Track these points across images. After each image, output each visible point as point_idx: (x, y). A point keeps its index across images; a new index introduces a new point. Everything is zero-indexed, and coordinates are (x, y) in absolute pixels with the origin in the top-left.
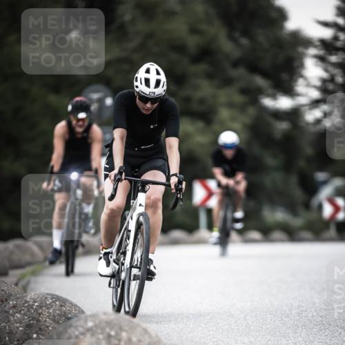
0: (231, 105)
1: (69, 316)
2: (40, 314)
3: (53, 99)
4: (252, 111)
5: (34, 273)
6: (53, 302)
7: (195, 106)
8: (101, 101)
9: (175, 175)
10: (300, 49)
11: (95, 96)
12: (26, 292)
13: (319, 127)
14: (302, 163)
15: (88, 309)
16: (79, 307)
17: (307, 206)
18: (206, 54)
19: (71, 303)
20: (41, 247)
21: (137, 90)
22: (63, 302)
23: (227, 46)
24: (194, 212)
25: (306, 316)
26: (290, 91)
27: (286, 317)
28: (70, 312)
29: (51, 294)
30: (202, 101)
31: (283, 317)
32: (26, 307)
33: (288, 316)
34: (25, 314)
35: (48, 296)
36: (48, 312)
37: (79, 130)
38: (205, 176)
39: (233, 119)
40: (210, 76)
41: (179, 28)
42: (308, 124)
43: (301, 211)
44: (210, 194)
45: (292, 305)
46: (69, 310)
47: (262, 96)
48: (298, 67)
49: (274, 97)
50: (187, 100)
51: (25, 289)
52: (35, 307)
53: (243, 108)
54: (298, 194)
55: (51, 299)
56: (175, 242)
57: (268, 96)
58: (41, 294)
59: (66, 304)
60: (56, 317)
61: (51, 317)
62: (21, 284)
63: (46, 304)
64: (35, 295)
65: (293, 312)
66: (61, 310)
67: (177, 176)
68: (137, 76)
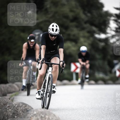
0: (84, 37)
1: (28, 110)
2: (18, 109)
4: (91, 39)
5: (16, 95)
6: (22, 105)
7: (72, 37)
8: (39, 35)
9: (62, 61)
10: (108, 17)
11: (37, 33)
12: (13, 102)
14: (109, 57)
16: (31, 107)
17: (111, 72)
18: (76, 19)
19: (29, 106)
20: (18, 86)
22: (26, 105)
23: (83, 16)
24: (71, 74)
25: (110, 110)
26: (105, 32)
27: (103, 111)
30: (74, 35)
31: (102, 111)
32: (13, 107)
33: (104, 110)
34: (12, 109)
35: (20, 103)
37: (32, 46)
38: (75, 61)
39: (85, 42)
40: (77, 27)
41: (66, 10)
42: (111, 43)
43: (109, 73)
44: (77, 68)
45: (105, 107)
46: (28, 108)
47: (95, 34)
49: (99, 34)
50: (69, 35)
51: (12, 100)
52: (16, 107)
53: (88, 38)
54: (107, 68)
55: (22, 104)
56: (65, 84)
57: (97, 34)
58: (18, 102)
59: (27, 106)
60: (23, 110)
61: (22, 110)
62: (11, 99)
63: (20, 106)
64: (16, 103)
65: (106, 109)
66: (25, 108)
67: (62, 62)
68: (49, 27)
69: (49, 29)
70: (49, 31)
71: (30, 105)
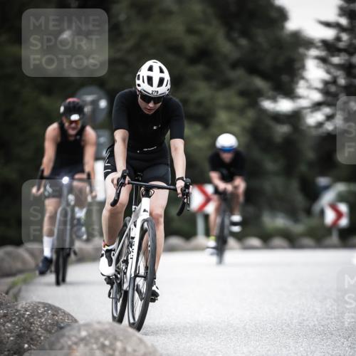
0: (229, 108)
1: (62, 325)
2: (31, 323)
3: (44, 101)
4: (251, 114)
5: (25, 282)
6: (45, 311)
7: (192, 109)
8: (95, 103)
10: (302, 50)
11: (89, 98)
12: (16, 300)
13: (321, 131)
14: (303, 168)
15: (82, 318)
16: (72, 316)
17: (309, 212)
18: (203, 55)
19: (64, 312)
21: (139, 88)
22: (56, 310)
23: (225, 47)
24: (191, 218)
25: (308, 326)
26: (290, 94)
27: (286, 327)
28: (63, 321)
29: (43, 303)
30: (199, 103)
31: (284, 327)
32: (17, 316)
33: (288, 326)
34: (13, 321)
35: (40, 305)
36: (40, 322)
37: (72, 132)
39: (232, 122)
40: (208, 78)
41: (175, 28)
42: (309, 127)
43: (302, 216)
44: (208, 200)
45: (293, 314)
46: (62, 319)
47: (261, 98)
48: (299, 69)
49: (274, 99)
51: (16, 297)
52: (26, 316)
53: (241, 111)
54: (299, 199)
55: (44, 308)
57: (269, 98)
58: (32, 303)
59: (58, 313)
60: (48, 327)
61: (43, 327)
62: (12, 292)
63: (38, 313)
64: (26, 304)
65: (295, 321)
66: (53, 319)
67: (183, 180)
68: (139, 73)
70: (139, 85)
71: (67, 309)
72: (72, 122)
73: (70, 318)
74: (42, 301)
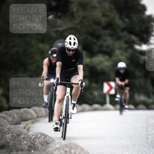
0: (120, 48)
1: (48, 142)
2: (35, 141)
3: (41, 46)
4: (130, 51)
5: (32, 123)
6: (41, 136)
7: (104, 49)
10: (152, 24)
12: (28, 132)
18: (109, 25)
19: (49, 137)
22: (45, 136)
23: (119, 22)
24: (104, 96)
27: (145, 143)
28: (49, 140)
29: (40, 133)
30: (108, 47)
32: (29, 138)
34: (28, 142)
35: (39, 134)
36: (39, 141)
38: (108, 80)
39: (122, 55)
40: (111, 36)
41: (97, 14)
44: (111, 88)
47: (134, 44)
48: (151, 32)
49: (140, 45)
50: (101, 46)
51: (28, 130)
52: (33, 138)
53: (126, 50)
56: (95, 110)
58: (35, 132)
59: (47, 137)
60: (41, 142)
62: (26, 128)
63: (38, 137)
64: (33, 133)
66: (44, 140)
68: (66, 40)
69: (66, 43)
70: (66, 45)
72: (54, 57)
73: (52, 139)
74: (40, 132)
